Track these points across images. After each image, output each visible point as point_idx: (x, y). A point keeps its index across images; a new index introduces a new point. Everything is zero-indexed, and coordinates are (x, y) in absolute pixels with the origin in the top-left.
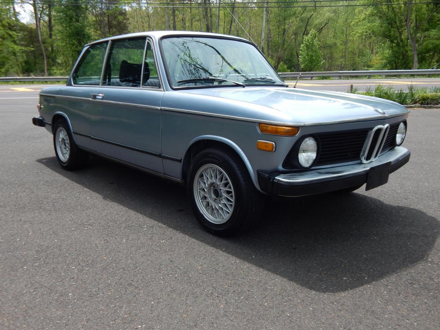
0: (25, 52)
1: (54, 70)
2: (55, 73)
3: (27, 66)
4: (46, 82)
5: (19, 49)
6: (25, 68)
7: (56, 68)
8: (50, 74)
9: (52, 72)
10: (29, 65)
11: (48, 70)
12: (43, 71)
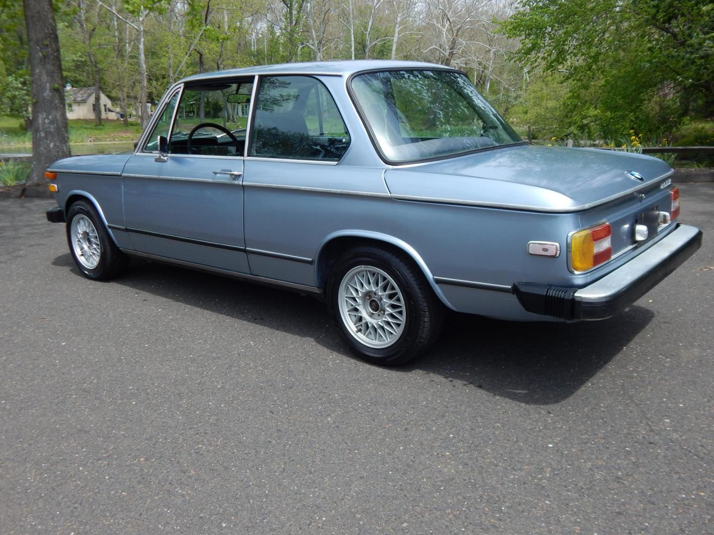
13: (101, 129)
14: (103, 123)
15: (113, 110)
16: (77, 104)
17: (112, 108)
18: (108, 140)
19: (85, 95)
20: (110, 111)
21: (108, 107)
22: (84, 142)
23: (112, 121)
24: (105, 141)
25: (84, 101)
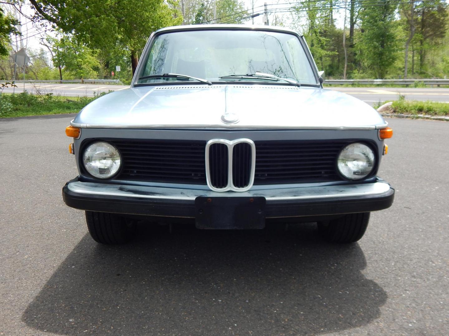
0: (329, 56)
1: (354, 73)
2: (356, 76)
3: (331, 70)
4: (330, 85)
5: (325, 53)
6: (328, 71)
7: (357, 71)
8: (349, 78)
9: (352, 75)
10: (333, 68)
11: (347, 73)
12: (342, 74)
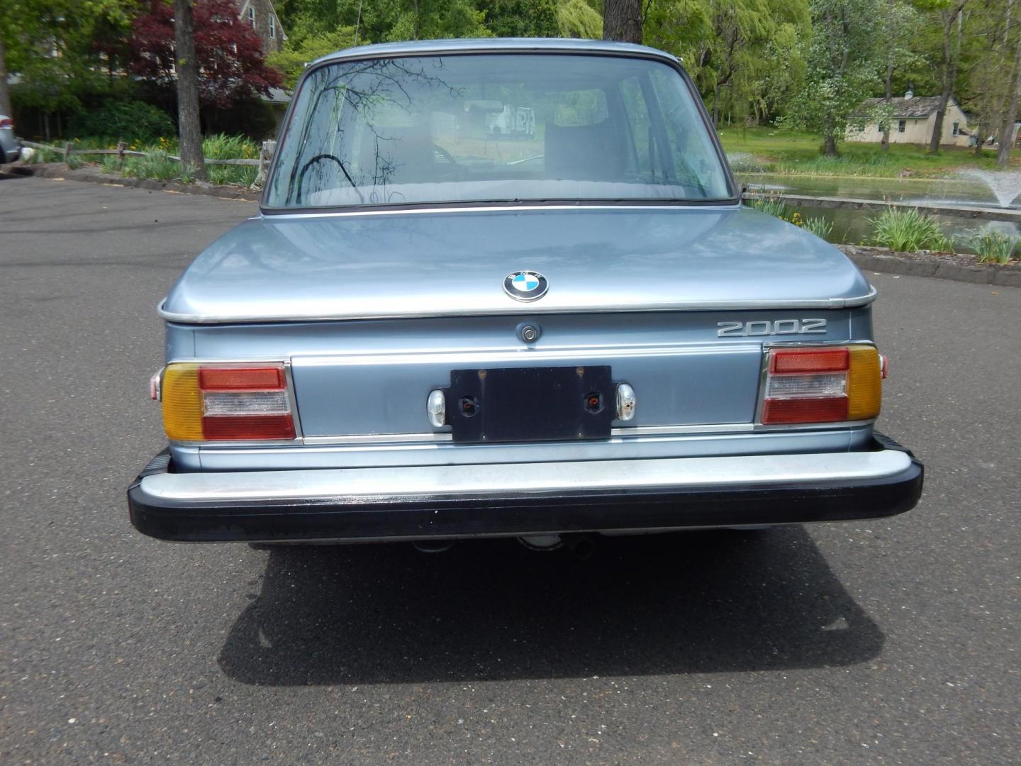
13: (934, 161)
14: (941, 150)
15: (967, 133)
16: (914, 121)
17: (966, 129)
18: (934, 176)
19: (929, 108)
20: (962, 133)
21: (959, 127)
22: (894, 177)
23: (962, 148)
24: (928, 177)
25: (925, 117)
